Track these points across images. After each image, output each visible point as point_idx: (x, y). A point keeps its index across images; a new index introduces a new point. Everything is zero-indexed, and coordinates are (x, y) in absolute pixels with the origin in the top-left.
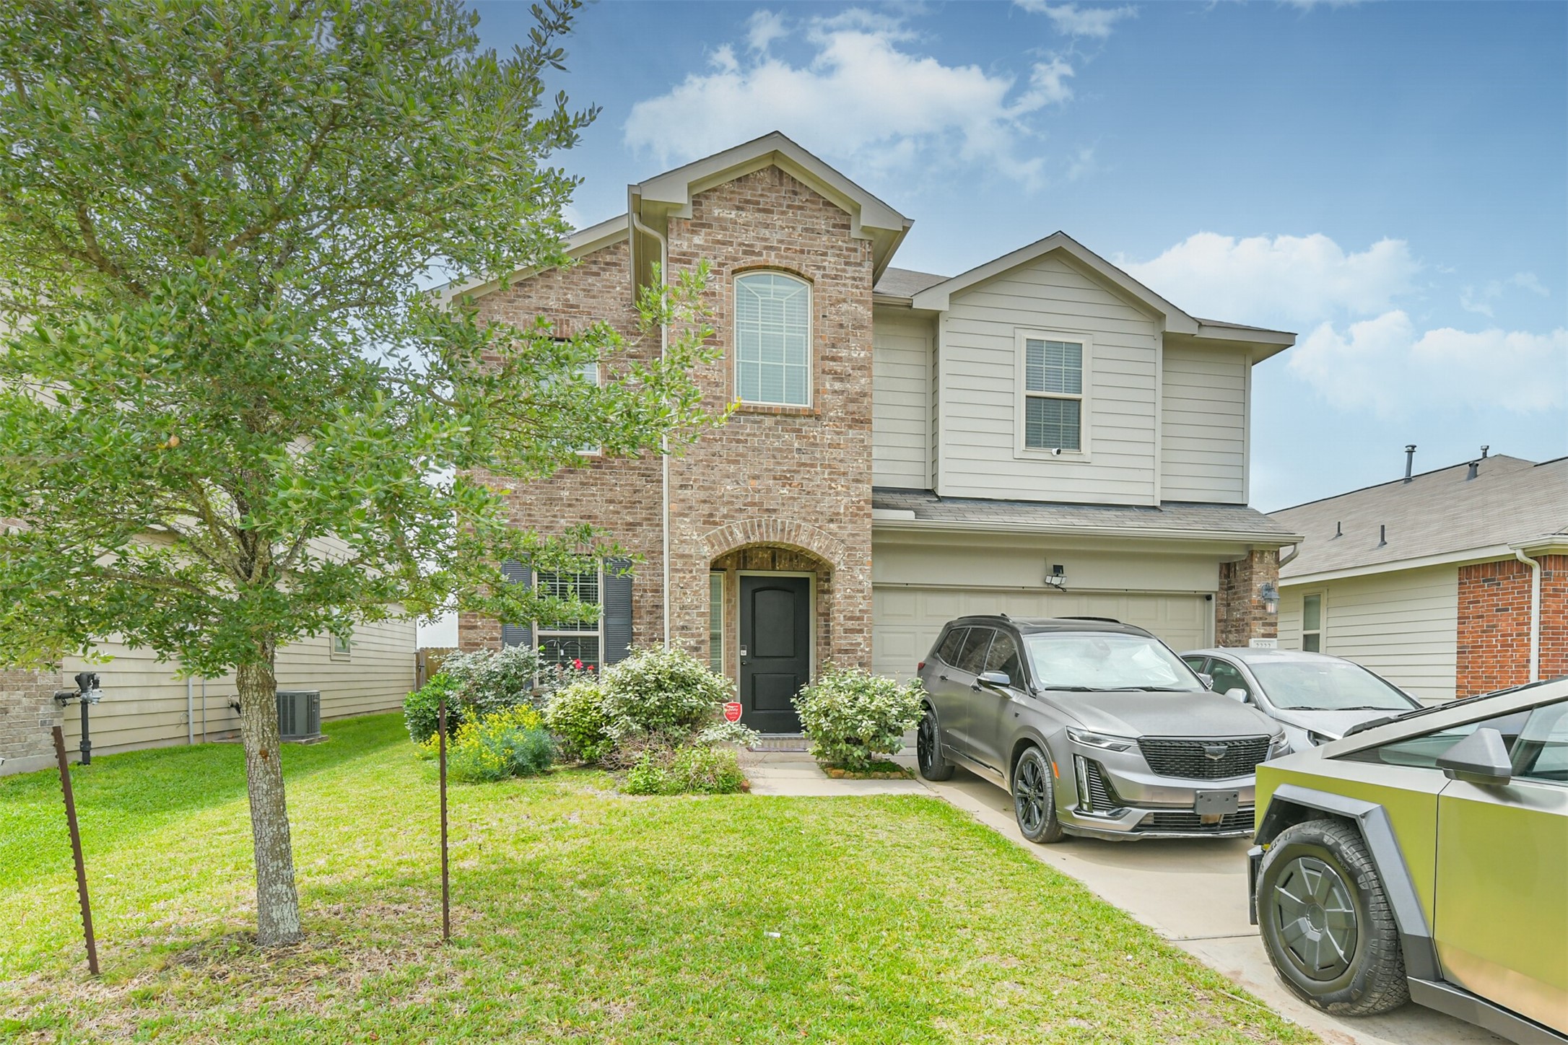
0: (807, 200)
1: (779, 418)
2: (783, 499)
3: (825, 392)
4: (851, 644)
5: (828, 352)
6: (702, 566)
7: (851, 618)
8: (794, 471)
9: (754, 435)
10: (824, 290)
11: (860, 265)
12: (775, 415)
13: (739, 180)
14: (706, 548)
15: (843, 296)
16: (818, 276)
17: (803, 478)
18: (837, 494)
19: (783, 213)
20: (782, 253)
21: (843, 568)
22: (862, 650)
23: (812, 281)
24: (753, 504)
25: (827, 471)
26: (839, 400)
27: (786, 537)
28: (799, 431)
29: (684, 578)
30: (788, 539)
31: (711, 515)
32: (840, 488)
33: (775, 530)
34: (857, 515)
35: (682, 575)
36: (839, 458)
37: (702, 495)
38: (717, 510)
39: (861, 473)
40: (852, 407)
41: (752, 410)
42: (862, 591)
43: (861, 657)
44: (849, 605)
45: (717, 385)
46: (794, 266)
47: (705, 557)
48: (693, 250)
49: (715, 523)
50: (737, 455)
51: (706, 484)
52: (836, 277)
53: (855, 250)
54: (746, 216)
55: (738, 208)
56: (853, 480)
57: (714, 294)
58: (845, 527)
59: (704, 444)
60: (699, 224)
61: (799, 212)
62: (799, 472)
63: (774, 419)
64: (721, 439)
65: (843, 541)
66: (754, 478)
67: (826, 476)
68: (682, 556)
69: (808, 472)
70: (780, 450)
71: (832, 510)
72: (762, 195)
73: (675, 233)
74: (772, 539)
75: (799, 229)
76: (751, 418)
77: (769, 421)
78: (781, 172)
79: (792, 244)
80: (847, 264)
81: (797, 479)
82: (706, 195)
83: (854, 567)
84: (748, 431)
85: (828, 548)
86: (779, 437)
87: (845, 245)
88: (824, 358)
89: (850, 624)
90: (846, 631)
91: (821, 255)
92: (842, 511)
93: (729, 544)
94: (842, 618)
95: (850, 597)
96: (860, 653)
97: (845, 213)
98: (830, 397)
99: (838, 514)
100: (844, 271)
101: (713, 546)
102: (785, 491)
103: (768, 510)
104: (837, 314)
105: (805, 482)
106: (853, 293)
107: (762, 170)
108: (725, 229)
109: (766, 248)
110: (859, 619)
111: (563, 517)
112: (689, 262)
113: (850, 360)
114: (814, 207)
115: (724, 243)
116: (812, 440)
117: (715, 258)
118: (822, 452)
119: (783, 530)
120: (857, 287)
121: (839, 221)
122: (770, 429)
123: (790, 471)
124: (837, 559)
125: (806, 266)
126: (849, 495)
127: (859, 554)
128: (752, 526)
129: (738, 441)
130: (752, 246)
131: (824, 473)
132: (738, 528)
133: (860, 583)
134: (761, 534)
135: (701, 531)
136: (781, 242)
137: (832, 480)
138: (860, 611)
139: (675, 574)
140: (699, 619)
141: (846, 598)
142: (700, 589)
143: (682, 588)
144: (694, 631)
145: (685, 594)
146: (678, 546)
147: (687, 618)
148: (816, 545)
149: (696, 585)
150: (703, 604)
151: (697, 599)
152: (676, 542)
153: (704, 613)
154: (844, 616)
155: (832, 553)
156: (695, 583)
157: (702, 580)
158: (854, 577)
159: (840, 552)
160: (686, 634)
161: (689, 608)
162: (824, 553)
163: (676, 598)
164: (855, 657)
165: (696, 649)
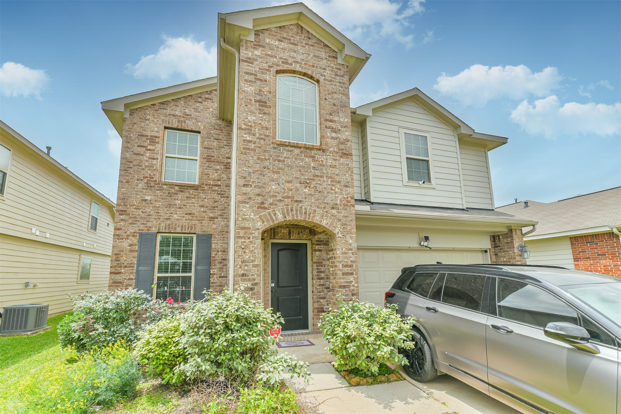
0: (315, 43)
1: (302, 149)
2: (305, 195)
3: (328, 138)
4: (347, 282)
5: (328, 117)
6: (256, 234)
7: (346, 266)
8: (311, 179)
9: (289, 158)
10: (325, 87)
11: (343, 76)
12: (300, 148)
13: (280, 27)
14: (259, 223)
15: (335, 91)
16: (322, 79)
17: (316, 183)
18: (336, 193)
19: (303, 46)
20: (303, 65)
21: (340, 235)
22: (353, 286)
23: (318, 81)
24: (288, 197)
25: (330, 180)
26: (335, 142)
27: (308, 217)
28: (314, 157)
29: (245, 242)
30: (309, 218)
31: (263, 203)
32: (337, 190)
33: (301, 213)
34: (347, 205)
35: (243, 240)
36: (336, 173)
37: (257, 191)
38: (266, 200)
39: (348, 182)
40: (342, 146)
41: (287, 144)
42: (351, 250)
43: (353, 290)
44: (345, 258)
45: (267, 129)
46: (309, 72)
47: (258, 229)
48: (254, 57)
49: (265, 208)
50: (278, 169)
51: (260, 184)
52: (331, 81)
53: (340, 69)
54: (283, 45)
55: (279, 40)
56: (344, 186)
57: (266, 81)
58: (341, 212)
59: (259, 161)
60: (257, 45)
61: (311, 47)
62: (314, 180)
63: (299, 150)
64: (269, 159)
65: (340, 220)
66: (288, 182)
67: (329, 183)
68: (243, 228)
69: (320, 180)
70: (303, 167)
71: (333, 202)
72: (292, 36)
73: (244, 48)
74: (299, 218)
75: (312, 56)
76: (287, 148)
77: (297, 151)
78: (302, 27)
79: (308, 62)
80: (336, 75)
81: (313, 184)
82: (263, 31)
83: (347, 236)
84: (285, 155)
85: (332, 224)
86: (302, 160)
87: (335, 66)
88: (326, 120)
89: (346, 270)
90: (343, 274)
91: (323, 69)
92: (339, 203)
93: (273, 221)
94: (341, 266)
95: (345, 253)
96: (352, 288)
97: (334, 51)
98: (330, 140)
99: (337, 204)
100: (335, 78)
101: (263, 222)
102: (306, 190)
103: (296, 201)
104: (332, 99)
105: (317, 186)
106: (340, 90)
107: (292, 25)
108: (273, 50)
109: (295, 62)
110: (351, 266)
111: (176, 214)
112: (252, 63)
113: (340, 122)
114: (319, 46)
115: (272, 56)
116: (321, 163)
117: (267, 63)
118: (327, 169)
119: (305, 213)
120: (342, 87)
121: (331, 55)
122: (297, 155)
123: (309, 179)
124: (337, 230)
125: (316, 73)
126: (342, 194)
127: (349, 228)
128: (288, 210)
129: (279, 161)
130: (287, 60)
131: (328, 181)
132: (279, 211)
133: (350, 245)
134: (293, 215)
135: (256, 213)
136: (303, 60)
137: (332, 185)
138: (351, 261)
139: (239, 240)
140: (254, 269)
141: (342, 253)
142: (255, 249)
143: (243, 249)
144: (250, 277)
145: (245, 252)
146: (241, 222)
147: (246, 268)
148: (325, 222)
149: (253, 247)
150: (256, 259)
151: (253, 256)
152: (240, 219)
153: (257, 265)
154: (342, 265)
155: (334, 227)
156: (252, 246)
157: (256, 243)
158: (347, 241)
159: (339, 226)
160: (245, 279)
161: (248, 262)
162: (329, 226)
163: (239, 256)
164: (350, 290)
165: (251, 289)
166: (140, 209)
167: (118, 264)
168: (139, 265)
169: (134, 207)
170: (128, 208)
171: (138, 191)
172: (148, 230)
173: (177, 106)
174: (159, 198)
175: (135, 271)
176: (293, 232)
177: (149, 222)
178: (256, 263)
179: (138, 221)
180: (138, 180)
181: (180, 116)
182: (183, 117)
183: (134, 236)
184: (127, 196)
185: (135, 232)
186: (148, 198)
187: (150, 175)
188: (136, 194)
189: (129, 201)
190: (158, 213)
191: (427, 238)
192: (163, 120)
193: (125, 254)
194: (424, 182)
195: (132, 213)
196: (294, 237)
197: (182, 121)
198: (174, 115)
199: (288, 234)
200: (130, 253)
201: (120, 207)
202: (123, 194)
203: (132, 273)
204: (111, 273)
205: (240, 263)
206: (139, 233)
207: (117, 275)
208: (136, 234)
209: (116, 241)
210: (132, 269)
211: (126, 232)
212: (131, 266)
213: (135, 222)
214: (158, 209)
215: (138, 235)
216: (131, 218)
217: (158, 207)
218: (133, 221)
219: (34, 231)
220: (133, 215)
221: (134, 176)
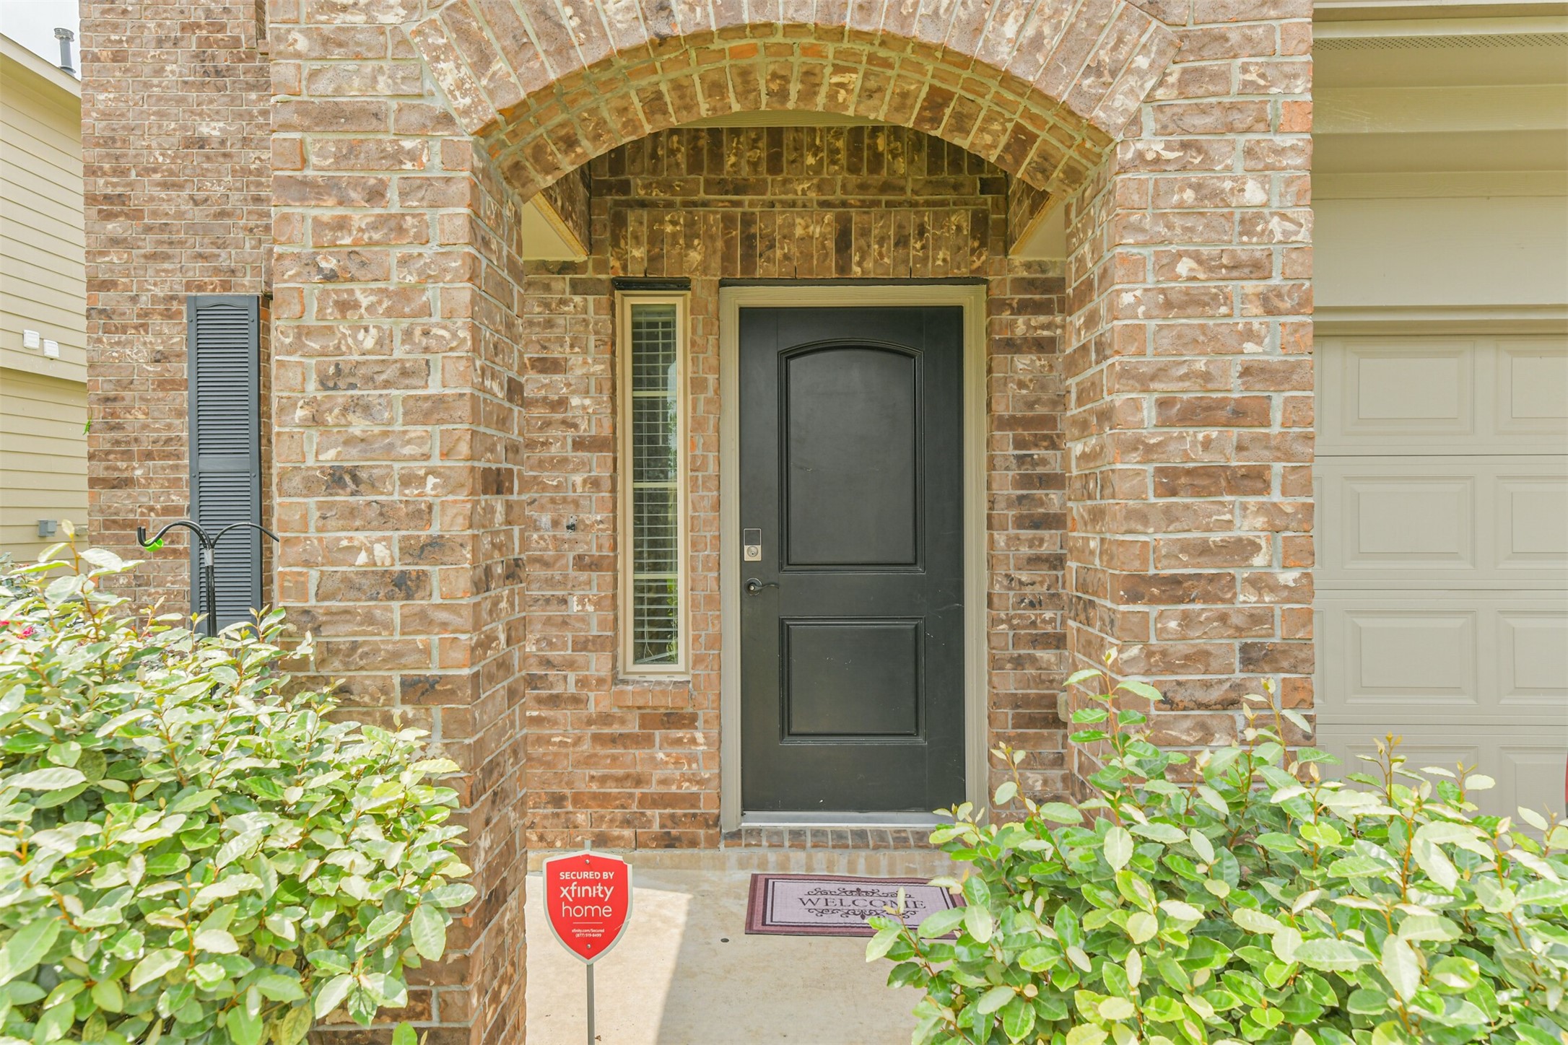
4: (1204, 550)
6: (433, 162)
7: (1198, 414)
14: (449, 74)
21: (1156, 147)
22: (1257, 583)
29: (341, 225)
35: (328, 211)
42: (1258, 268)
43: (1256, 619)
44: (1188, 341)
47: (446, 119)
83: (1217, 145)
89: (1194, 445)
90: (1170, 481)
93: (562, 50)
94: (1149, 413)
95: (1193, 302)
96: (1247, 599)
101: (483, 60)
110: (1239, 414)
124: (1127, 100)
127: (1242, 69)
133: (1248, 224)
138: (1246, 372)
139: (297, 210)
140: (417, 431)
141: (1168, 305)
142: (425, 278)
143: (331, 277)
144: (394, 495)
145: (345, 306)
146: (309, 66)
147: (359, 426)
148: (1010, 29)
149: (404, 261)
150: (436, 360)
151: (408, 334)
152: (302, 44)
153: (440, 401)
154: (1163, 404)
155: (1095, 70)
156: (397, 253)
157: (435, 234)
158: (1216, 195)
159: (1142, 62)
160: (352, 512)
161: (369, 380)
162: (1051, 70)
164: (1223, 618)
165: (404, 585)
166: (180, 186)
167: (118, 443)
168: (199, 448)
169: (157, 177)
170: (130, 185)
171: (167, 100)
172: (226, 286)
174: (260, 127)
175: (185, 476)
176: (865, 233)
177: (224, 246)
178: (434, 388)
179: (182, 243)
180: (160, 42)
183: (168, 315)
184: (124, 128)
185: (172, 298)
186: (210, 129)
187: (208, 13)
188: (161, 114)
189: (132, 152)
190: (257, 200)
193: (142, 399)
195: (152, 207)
196: (869, 264)
199: (830, 244)
200: (161, 394)
201: (101, 181)
202: (106, 115)
203: (175, 483)
204: (93, 482)
205: (312, 386)
206: (188, 299)
207: (119, 492)
208: (175, 306)
209: (99, 341)
210: (175, 468)
211: (134, 299)
212: (162, 451)
213: (165, 249)
214: (259, 184)
215: (184, 308)
216: (149, 229)
217: (259, 172)
218: (160, 243)
219: (32, 341)
220: (154, 214)
221: (142, 27)
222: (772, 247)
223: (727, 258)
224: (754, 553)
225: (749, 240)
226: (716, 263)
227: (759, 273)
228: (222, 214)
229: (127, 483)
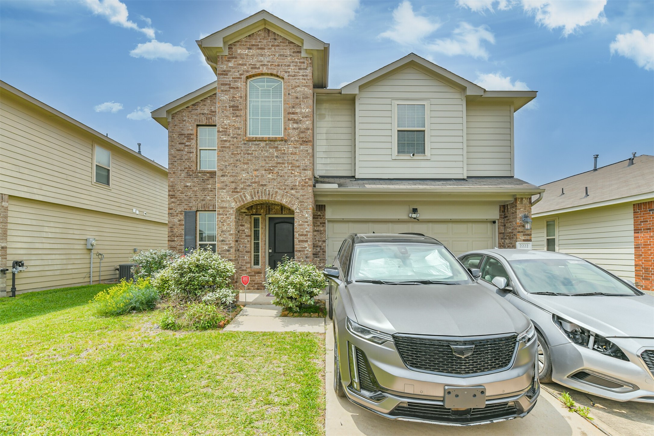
0: (281, 42)
1: (267, 142)
2: (269, 179)
3: (289, 129)
4: (302, 248)
5: (291, 110)
6: (232, 212)
7: (302, 235)
8: (274, 166)
9: (256, 151)
10: (289, 82)
11: (306, 69)
12: (265, 141)
13: (249, 36)
14: (233, 204)
15: (298, 84)
16: (286, 76)
17: (279, 170)
18: (295, 176)
19: (269, 49)
20: (269, 67)
21: (298, 211)
22: (307, 251)
23: (283, 78)
24: (255, 182)
25: (290, 166)
26: (296, 132)
27: (270, 197)
28: (277, 147)
29: (223, 218)
30: (272, 198)
31: (236, 188)
32: (296, 173)
33: (265, 194)
34: (304, 186)
35: (222, 216)
36: (296, 159)
37: (232, 179)
38: (238, 186)
39: (306, 166)
40: (302, 135)
41: (254, 139)
42: (307, 222)
43: (307, 254)
44: (301, 229)
45: (239, 129)
46: (275, 72)
47: (233, 208)
48: (229, 69)
49: (237, 192)
50: (248, 160)
51: (234, 174)
52: (294, 76)
53: (304, 63)
54: (253, 52)
55: (249, 49)
56: (303, 169)
57: (238, 88)
58: (299, 192)
59: (233, 156)
60: (231, 58)
61: (277, 48)
62: (277, 167)
63: (265, 143)
64: (240, 153)
65: (298, 198)
66: (255, 171)
67: (290, 168)
68: (222, 208)
69: (281, 166)
70: (268, 157)
71: (292, 184)
72: (260, 42)
73: (220, 63)
74: (264, 198)
75: (277, 55)
76: (254, 143)
77: (262, 144)
78: (269, 30)
79: (274, 62)
80: (300, 69)
81: (276, 170)
82: (234, 44)
83: (303, 211)
84: (253, 149)
85: (290, 202)
86: (267, 151)
87: (299, 61)
88: (289, 113)
89: (302, 238)
90: (301, 241)
91: (287, 66)
92: (297, 184)
93: (244, 202)
94: (297, 235)
95: (302, 225)
96: (306, 252)
97: (298, 46)
98: (291, 131)
99: (296, 185)
100: (298, 72)
101: (236, 203)
102: (270, 176)
103: (262, 185)
104: (295, 92)
105: (279, 171)
106: (302, 82)
107: (260, 30)
108: (243, 58)
109: (262, 65)
110: (305, 235)
111: (209, 196)
112: (227, 75)
113: (301, 113)
114: (284, 45)
115: (242, 65)
116: (283, 151)
117: (238, 72)
118: (288, 157)
119: (269, 194)
120: (305, 80)
121: (296, 50)
122: (263, 147)
123: (272, 167)
124: (295, 207)
125: (280, 72)
126: (301, 177)
127: (306, 204)
128: (255, 193)
129: (248, 154)
130: (255, 65)
131: (289, 166)
132: (248, 194)
133: (306, 218)
134: (259, 196)
135: (231, 196)
136: (269, 62)
137: (292, 170)
138: (306, 231)
139: (219, 216)
140: (230, 236)
141: (299, 225)
142: (231, 222)
143: (222, 222)
144: (228, 242)
145: (223, 225)
146: (220, 203)
147: (224, 236)
148: (285, 200)
149: (229, 221)
150: (232, 230)
151: (229, 228)
152: (220, 201)
153: (232, 234)
154: (299, 234)
155: (292, 204)
156: (228, 220)
157: (232, 218)
158: (303, 215)
159: (296, 204)
160: (224, 244)
161: (225, 232)
162: (288, 204)
163: (219, 227)
164: (304, 254)
165: (228, 251)
166: (183, 193)
167: (173, 234)
168: (185, 235)
169: (180, 192)
170: (176, 193)
171: (182, 180)
172: (190, 209)
173: (205, 105)
174: (196, 184)
175: (183, 240)
177: (190, 203)
178: (231, 233)
179: (183, 202)
180: (181, 171)
181: (207, 114)
182: (210, 114)
183: (181, 214)
184: (175, 184)
185: (182, 211)
186: (189, 184)
187: (189, 166)
188: (181, 182)
189: (176, 188)
190: (196, 195)
191: (415, 211)
192: (195, 119)
193: (177, 227)
194: (413, 155)
195: (179, 197)
197: (209, 118)
198: (203, 114)
200: (180, 227)
201: (171, 193)
202: (172, 182)
203: (182, 241)
204: (169, 241)
205: (220, 232)
206: (185, 211)
207: (172, 242)
208: (182, 212)
209: (170, 218)
210: (182, 238)
211: (176, 211)
212: (180, 236)
213: (181, 203)
214: (196, 193)
215: (184, 213)
216: (178, 200)
217: (196, 191)
218: (180, 202)
219: (134, 211)
220: (179, 198)
221: (178, 168)
222: (272, 210)
223: (266, 211)
224: (270, 251)
225: (269, 209)
226: (265, 212)
227: (271, 213)
228: (190, 198)
229: (174, 241)
